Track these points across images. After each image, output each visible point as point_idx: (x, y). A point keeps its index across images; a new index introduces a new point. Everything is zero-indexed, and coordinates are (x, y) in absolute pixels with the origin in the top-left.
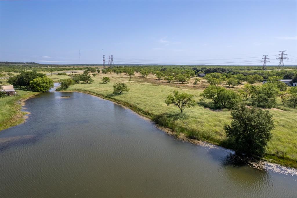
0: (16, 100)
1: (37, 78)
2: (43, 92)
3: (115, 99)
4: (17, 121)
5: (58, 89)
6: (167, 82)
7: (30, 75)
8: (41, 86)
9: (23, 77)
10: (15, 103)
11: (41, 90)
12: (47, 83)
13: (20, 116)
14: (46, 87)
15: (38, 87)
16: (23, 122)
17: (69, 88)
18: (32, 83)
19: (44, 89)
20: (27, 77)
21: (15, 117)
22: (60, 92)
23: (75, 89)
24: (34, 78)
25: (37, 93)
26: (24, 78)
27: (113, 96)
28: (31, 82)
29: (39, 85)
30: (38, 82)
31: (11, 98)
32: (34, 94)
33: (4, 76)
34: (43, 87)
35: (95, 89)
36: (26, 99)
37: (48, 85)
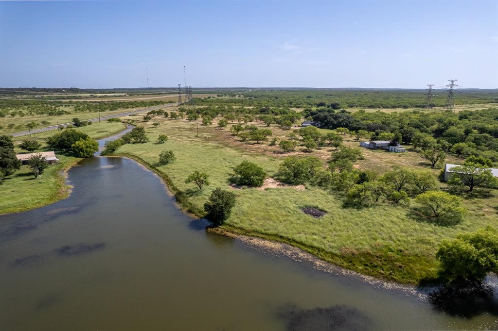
0: (58, 170)
1: (79, 140)
2: (87, 157)
3: (158, 170)
4: (63, 195)
5: (103, 152)
6: (241, 141)
7: (71, 137)
8: (85, 151)
9: (63, 139)
10: (58, 173)
11: (84, 155)
12: (90, 147)
13: (65, 191)
14: (90, 152)
15: (81, 152)
16: (68, 196)
17: (116, 152)
18: (74, 147)
19: (87, 154)
20: (68, 140)
21: (61, 191)
22: (105, 157)
23: (123, 153)
24: (76, 141)
25: (79, 159)
26: (65, 140)
27: (158, 166)
28: (73, 145)
29: (82, 150)
30: (81, 147)
31: (54, 168)
32: (76, 160)
33: (37, 127)
34: (86, 151)
35: (145, 153)
36: (69, 169)
37: (92, 150)
